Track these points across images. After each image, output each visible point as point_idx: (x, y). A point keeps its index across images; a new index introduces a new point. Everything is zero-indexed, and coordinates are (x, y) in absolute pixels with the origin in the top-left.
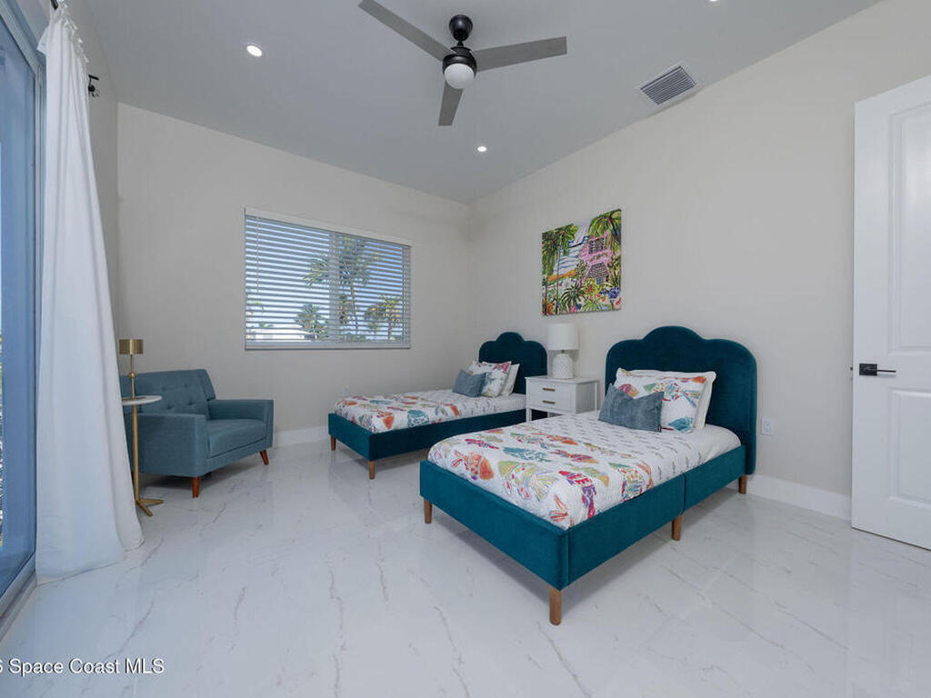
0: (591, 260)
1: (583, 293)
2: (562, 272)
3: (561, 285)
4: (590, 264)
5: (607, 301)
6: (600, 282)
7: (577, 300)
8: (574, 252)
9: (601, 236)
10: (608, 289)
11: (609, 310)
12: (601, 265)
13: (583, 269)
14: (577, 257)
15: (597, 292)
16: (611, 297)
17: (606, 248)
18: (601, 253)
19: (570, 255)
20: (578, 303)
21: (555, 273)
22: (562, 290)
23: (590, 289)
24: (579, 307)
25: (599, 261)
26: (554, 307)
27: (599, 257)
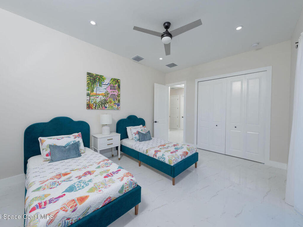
0: (111, 92)
1: (108, 103)
2: (98, 92)
3: (98, 98)
4: (111, 93)
5: (116, 107)
6: (114, 100)
7: (105, 105)
8: (104, 87)
9: (114, 85)
10: (117, 103)
11: (117, 110)
12: (115, 95)
13: (108, 94)
14: (105, 89)
15: (113, 103)
16: (118, 105)
17: (116, 90)
18: (114, 91)
19: (102, 87)
20: (106, 106)
21: (95, 92)
22: (98, 100)
23: (111, 102)
24: (106, 107)
25: (114, 93)
26: (94, 106)
27: (114, 92)
